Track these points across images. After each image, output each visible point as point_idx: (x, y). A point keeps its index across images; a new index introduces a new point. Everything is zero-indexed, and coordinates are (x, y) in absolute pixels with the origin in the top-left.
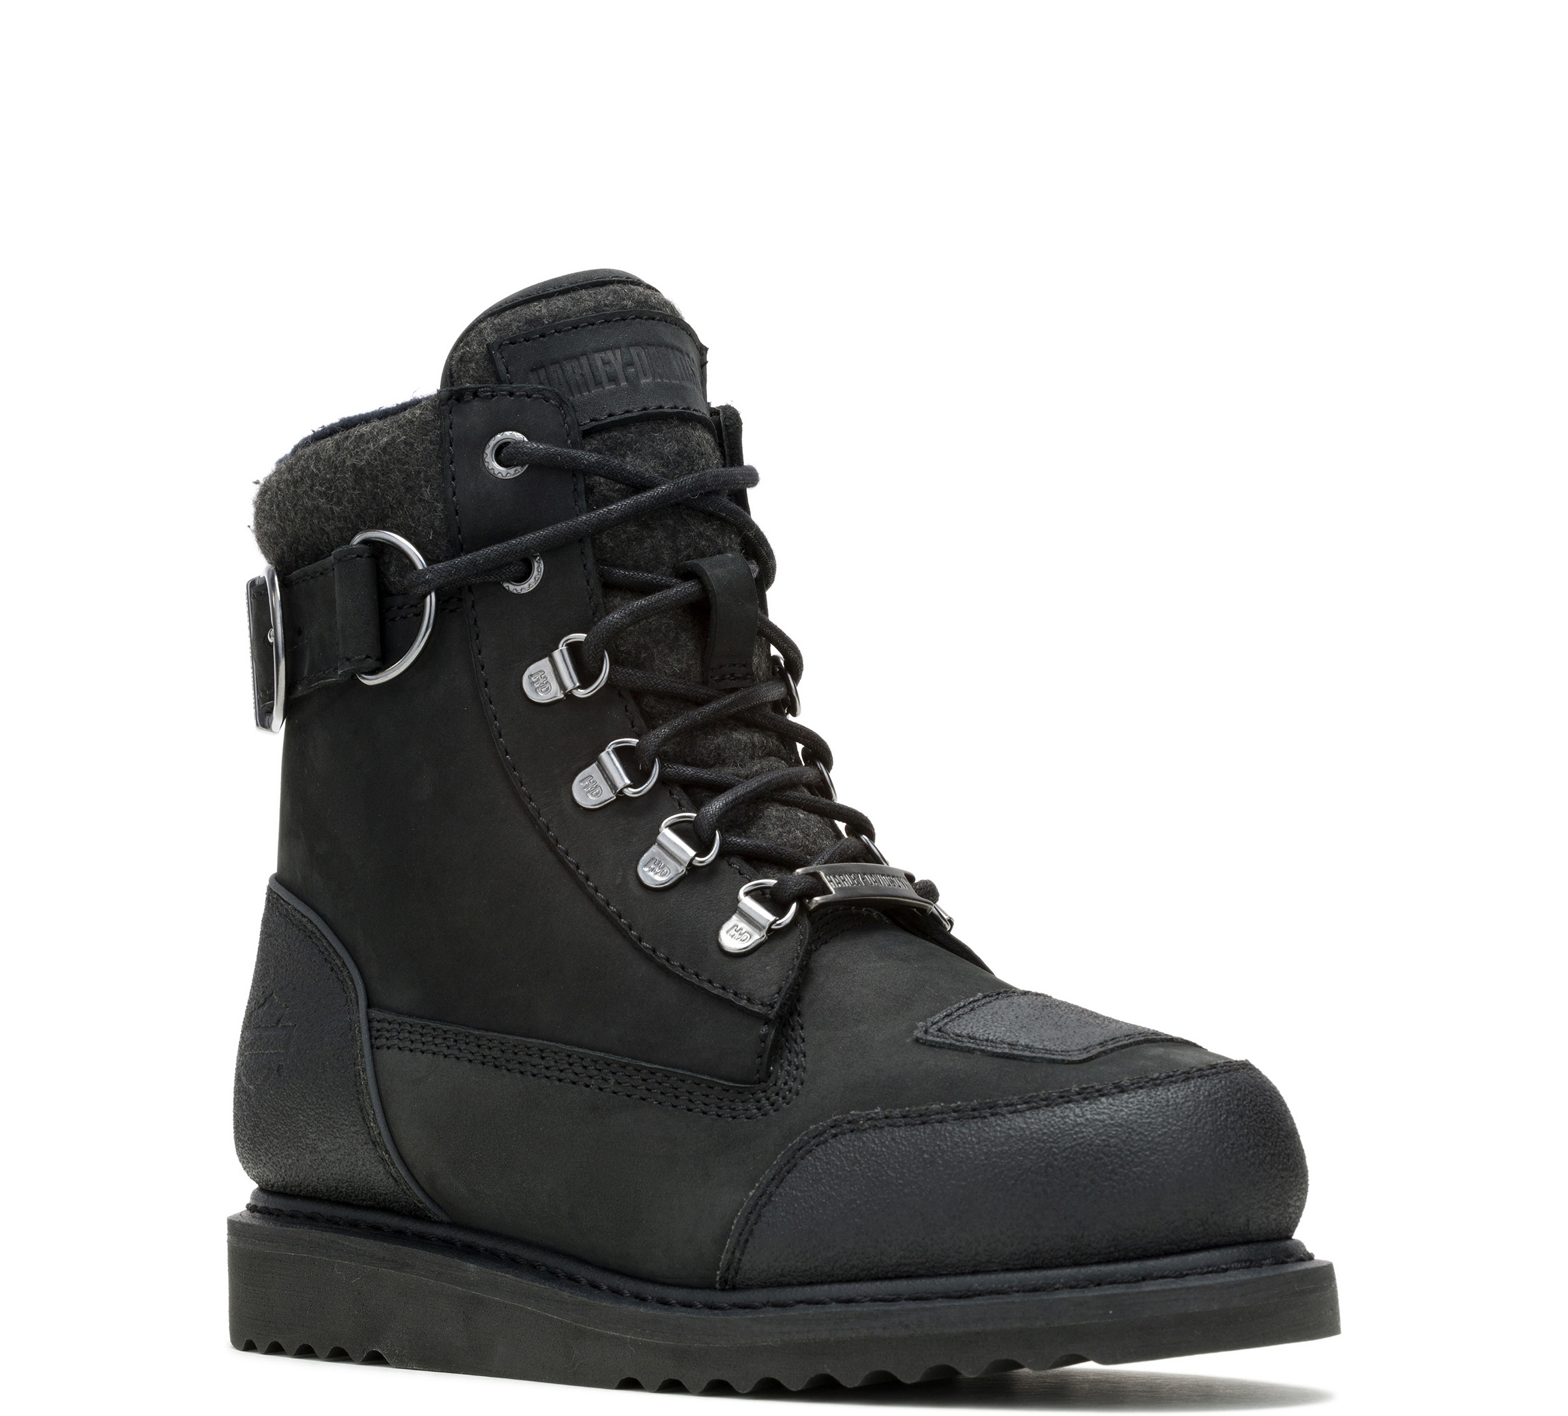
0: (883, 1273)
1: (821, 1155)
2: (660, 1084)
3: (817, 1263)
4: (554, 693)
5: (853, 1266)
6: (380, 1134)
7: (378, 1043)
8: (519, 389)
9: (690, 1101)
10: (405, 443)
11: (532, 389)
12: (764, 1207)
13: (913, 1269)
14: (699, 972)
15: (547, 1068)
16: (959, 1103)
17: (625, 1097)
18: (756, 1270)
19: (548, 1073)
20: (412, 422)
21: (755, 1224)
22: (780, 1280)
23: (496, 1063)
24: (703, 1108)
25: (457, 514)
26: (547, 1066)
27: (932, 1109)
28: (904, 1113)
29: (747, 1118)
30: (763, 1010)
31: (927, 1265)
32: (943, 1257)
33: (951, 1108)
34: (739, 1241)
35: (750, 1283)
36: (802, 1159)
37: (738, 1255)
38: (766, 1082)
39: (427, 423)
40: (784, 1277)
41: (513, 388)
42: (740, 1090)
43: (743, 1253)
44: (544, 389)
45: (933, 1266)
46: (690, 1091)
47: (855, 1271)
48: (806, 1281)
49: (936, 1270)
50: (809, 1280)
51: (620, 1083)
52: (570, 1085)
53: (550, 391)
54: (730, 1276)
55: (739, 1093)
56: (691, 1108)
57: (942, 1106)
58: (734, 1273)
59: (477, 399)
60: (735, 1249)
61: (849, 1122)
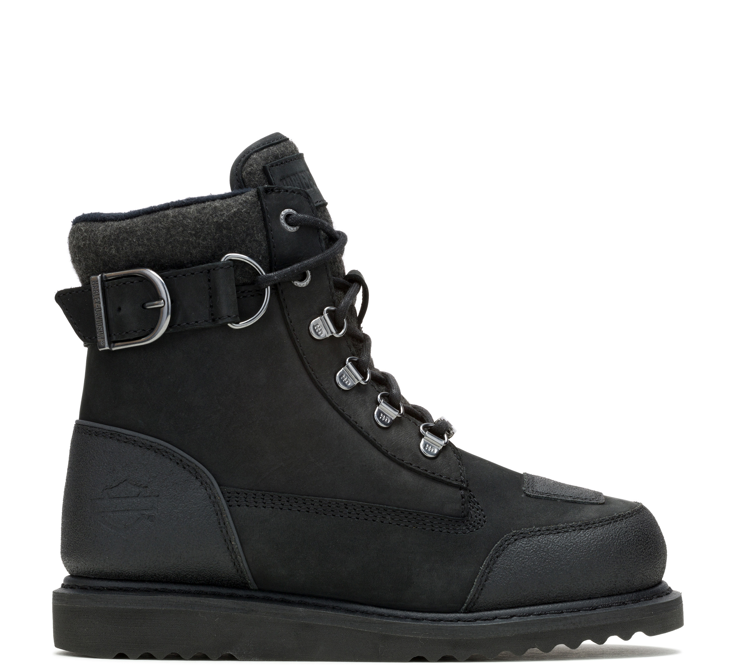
0: (548, 601)
1: (513, 549)
2: (415, 518)
3: (518, 598)
4: (324, 334)
5: (535, 598)
6: (237, 548)
7: (230, 503)
8: (290, 189)
9: (432, 526)
10: (245, 212)
11: (295, 189)
12: (489, 573)
13: (563, 598)
14: (420, 466)
15: (350, 513)
16: (574, 523)
17: (397, 526)
18: (486, 603)
19: (350, 515)
20: (247, 202)
21: (485, 581)
22: (497, 606)
23: (317, 511)
24: (440, 529)
25: (274, 248)
26: (350, 512)
27: (561, 526)
28: (548, 529)
29: (464, 533)
30: (460, 483)
31: (569, 596)
32: (578, 592)
33: (570, 525)
34: (478, 589)
35: (480, 609)
36: (503, 551)
37: (477, 596)
38: (468, 516)
39: (255, 203)
40: (500, 605)
41: (288, 188)
42: (457, 520)
43: (480, 594)
44: (300, 190)
45: (572, 597)
46: (432, 521)
47: (536, 600)
48: (510, 607)
49: (573, 598)
50: (512, 606)
51: (393, 519)
52: (365, 521)
53: (302, 191)
54: (471, 606)
55: (456, 522)
56: (434, 529)
57: (566, 525)
58: (473, 605)
59: (273, 192)
60: (476, 594)
61: (522, 533)
